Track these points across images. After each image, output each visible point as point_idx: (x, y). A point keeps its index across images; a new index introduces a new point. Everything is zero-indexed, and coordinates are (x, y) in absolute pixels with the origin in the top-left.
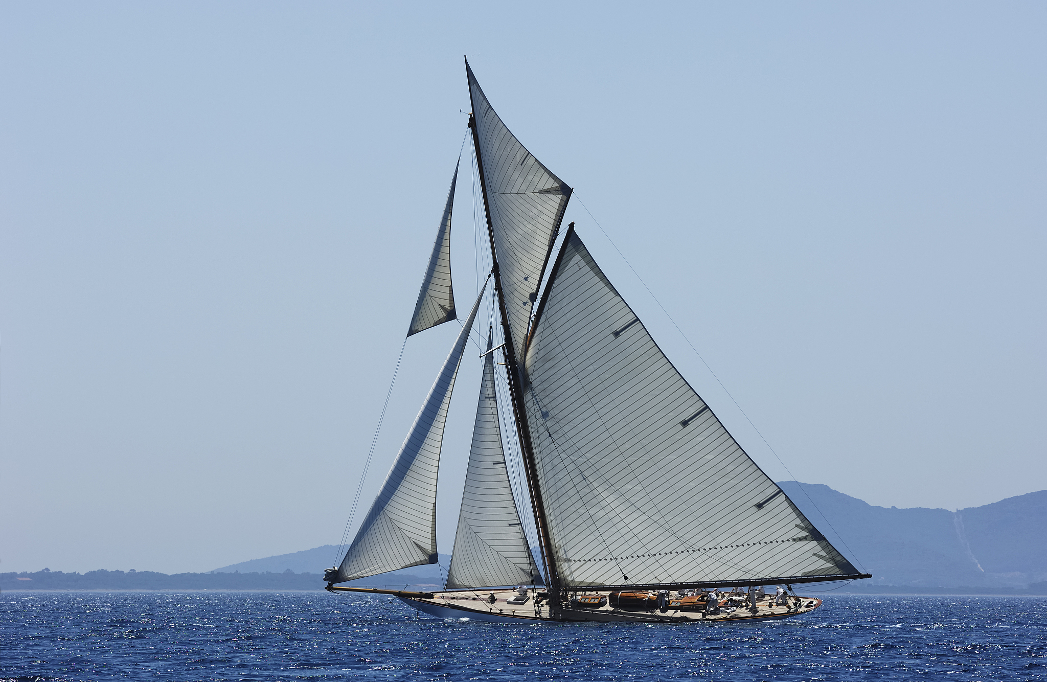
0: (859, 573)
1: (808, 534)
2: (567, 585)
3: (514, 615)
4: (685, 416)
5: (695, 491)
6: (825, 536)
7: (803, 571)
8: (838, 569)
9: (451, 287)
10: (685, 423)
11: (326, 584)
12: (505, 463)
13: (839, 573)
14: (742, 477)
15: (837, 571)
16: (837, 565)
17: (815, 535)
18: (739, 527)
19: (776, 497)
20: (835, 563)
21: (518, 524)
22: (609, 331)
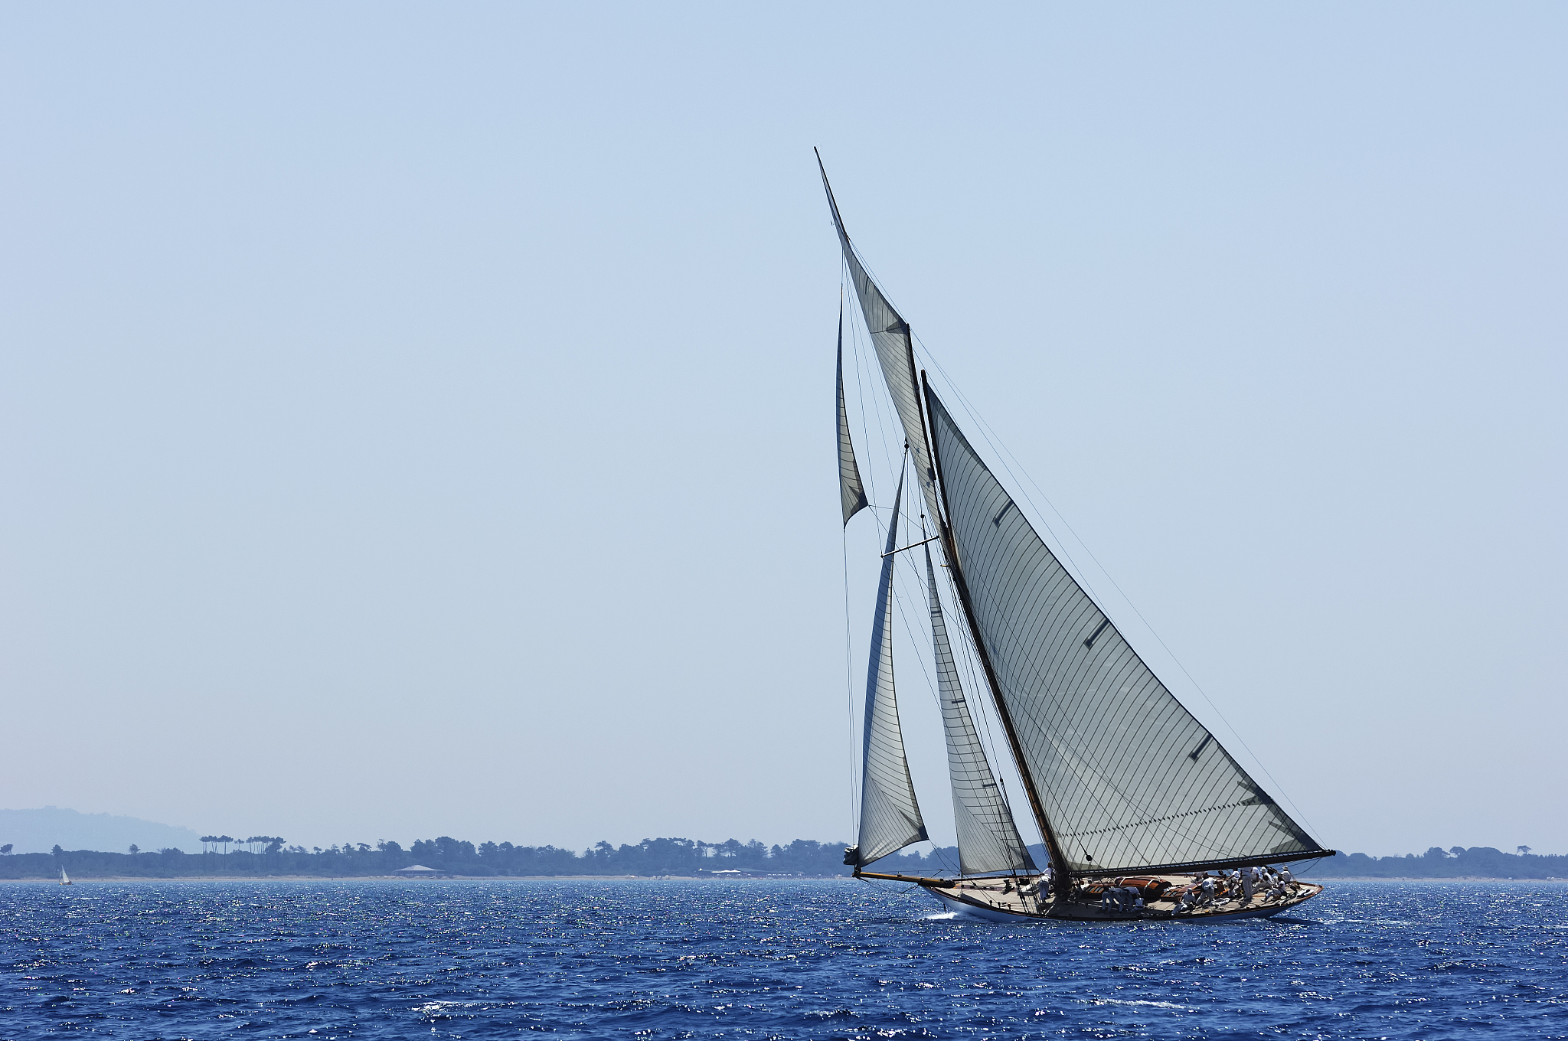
0: (1322, 849)
1: (1254, 795)
2: (1071, 869)
3: (1010, 911)
4: (1087, 634)
5: (1129, 736)
6: (1272, 797)
7: (1269, 847)
8: (1299, 845)
9: (855, 462)
10: (1089, 643)
11: (851, 868)
12: (965, 701)
13: (1302, 849)
14: (1165, 716)
15: (1298, 847)
16: (1296, 838)
17: (1262, 797)
18: (1187, 786)
19: (1207, 744)
20: (1294, 835)
21: (992, 785)
22: (989, 520)
